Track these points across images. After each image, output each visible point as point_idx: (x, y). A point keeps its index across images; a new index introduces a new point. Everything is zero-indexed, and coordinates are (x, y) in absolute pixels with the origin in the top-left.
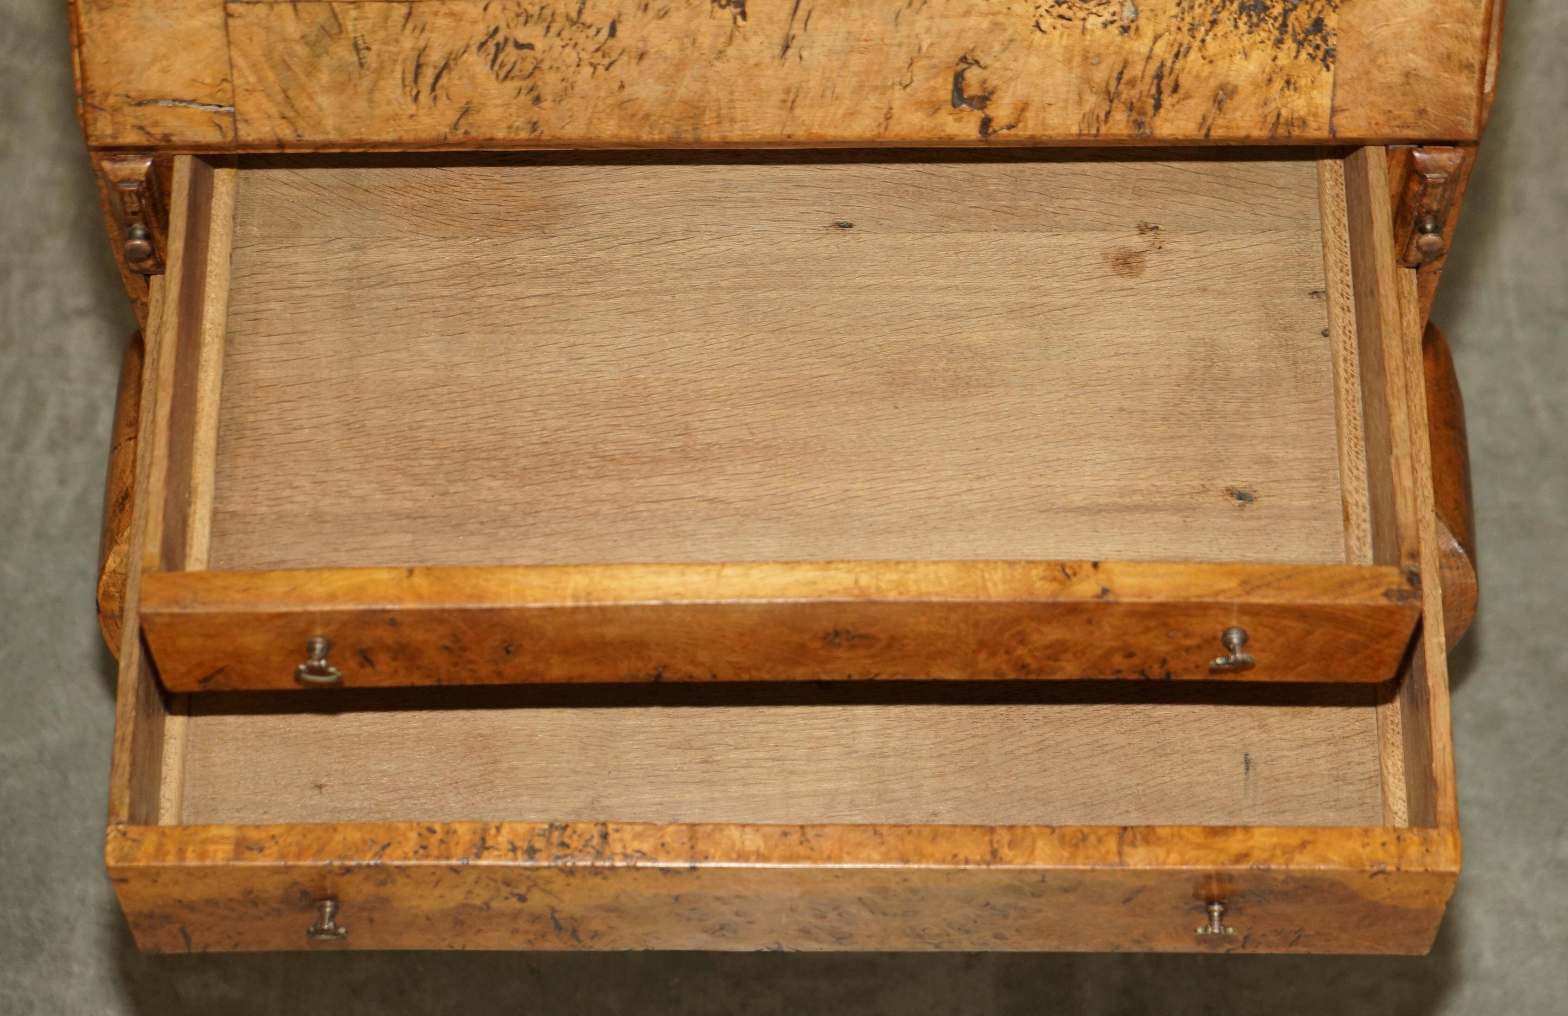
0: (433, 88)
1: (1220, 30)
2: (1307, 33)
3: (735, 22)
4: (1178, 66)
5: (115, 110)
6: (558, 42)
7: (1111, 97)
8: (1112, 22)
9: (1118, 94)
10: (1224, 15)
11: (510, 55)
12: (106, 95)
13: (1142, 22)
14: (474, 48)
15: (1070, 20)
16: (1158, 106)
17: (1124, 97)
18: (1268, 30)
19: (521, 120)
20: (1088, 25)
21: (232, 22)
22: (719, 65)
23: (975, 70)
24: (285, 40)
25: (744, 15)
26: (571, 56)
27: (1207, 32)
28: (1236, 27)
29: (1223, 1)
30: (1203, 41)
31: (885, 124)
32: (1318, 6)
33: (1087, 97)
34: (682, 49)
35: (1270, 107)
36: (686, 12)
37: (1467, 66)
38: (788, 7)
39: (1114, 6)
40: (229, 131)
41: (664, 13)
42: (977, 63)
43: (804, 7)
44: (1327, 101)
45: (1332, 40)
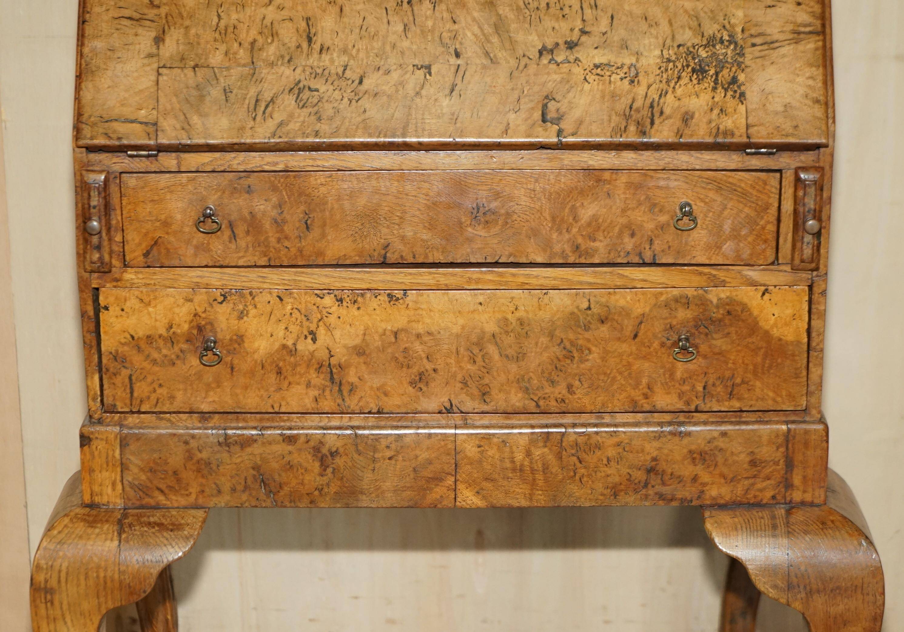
0: (264, 113)
1: (682, 82)
2: (730, 84)
3: (425, 77)
4: (662, 101)
5: (94, 124)
6: (331, 88)
7: (627, 118)
8: (626, 77)
9: (630, 116)
10: (684, 74)
11: (306, 94)
12: (90, 116)
13: (641, 78)
14: (287, 91)
15: (602, 76)
16: (652, 123)
17: (634, 118)
18: (708, 83)
19: (310, 129)
20: (613, 79)
21: (161, 78)
22: (418, 100)
23: (553, 102)
24: (188, 87)
25: (430, 74)
26: (337, 95)
27: (676, 83)
28: (691, 80)
29: (683, 66)
30: (674, 88)
31: (506, 132)
32: (734, 69)
33: (614, 117)
34: (397, 91)
35: (713, 124)
36: (399, 71)
37: (817, 101)
38: (453, 69)
39: (625, 69)
40: (153, 136)
41: (388, 72)
42: (554, 99)
43: (462, 69)
44: (744, 121)
45: (743, 88)
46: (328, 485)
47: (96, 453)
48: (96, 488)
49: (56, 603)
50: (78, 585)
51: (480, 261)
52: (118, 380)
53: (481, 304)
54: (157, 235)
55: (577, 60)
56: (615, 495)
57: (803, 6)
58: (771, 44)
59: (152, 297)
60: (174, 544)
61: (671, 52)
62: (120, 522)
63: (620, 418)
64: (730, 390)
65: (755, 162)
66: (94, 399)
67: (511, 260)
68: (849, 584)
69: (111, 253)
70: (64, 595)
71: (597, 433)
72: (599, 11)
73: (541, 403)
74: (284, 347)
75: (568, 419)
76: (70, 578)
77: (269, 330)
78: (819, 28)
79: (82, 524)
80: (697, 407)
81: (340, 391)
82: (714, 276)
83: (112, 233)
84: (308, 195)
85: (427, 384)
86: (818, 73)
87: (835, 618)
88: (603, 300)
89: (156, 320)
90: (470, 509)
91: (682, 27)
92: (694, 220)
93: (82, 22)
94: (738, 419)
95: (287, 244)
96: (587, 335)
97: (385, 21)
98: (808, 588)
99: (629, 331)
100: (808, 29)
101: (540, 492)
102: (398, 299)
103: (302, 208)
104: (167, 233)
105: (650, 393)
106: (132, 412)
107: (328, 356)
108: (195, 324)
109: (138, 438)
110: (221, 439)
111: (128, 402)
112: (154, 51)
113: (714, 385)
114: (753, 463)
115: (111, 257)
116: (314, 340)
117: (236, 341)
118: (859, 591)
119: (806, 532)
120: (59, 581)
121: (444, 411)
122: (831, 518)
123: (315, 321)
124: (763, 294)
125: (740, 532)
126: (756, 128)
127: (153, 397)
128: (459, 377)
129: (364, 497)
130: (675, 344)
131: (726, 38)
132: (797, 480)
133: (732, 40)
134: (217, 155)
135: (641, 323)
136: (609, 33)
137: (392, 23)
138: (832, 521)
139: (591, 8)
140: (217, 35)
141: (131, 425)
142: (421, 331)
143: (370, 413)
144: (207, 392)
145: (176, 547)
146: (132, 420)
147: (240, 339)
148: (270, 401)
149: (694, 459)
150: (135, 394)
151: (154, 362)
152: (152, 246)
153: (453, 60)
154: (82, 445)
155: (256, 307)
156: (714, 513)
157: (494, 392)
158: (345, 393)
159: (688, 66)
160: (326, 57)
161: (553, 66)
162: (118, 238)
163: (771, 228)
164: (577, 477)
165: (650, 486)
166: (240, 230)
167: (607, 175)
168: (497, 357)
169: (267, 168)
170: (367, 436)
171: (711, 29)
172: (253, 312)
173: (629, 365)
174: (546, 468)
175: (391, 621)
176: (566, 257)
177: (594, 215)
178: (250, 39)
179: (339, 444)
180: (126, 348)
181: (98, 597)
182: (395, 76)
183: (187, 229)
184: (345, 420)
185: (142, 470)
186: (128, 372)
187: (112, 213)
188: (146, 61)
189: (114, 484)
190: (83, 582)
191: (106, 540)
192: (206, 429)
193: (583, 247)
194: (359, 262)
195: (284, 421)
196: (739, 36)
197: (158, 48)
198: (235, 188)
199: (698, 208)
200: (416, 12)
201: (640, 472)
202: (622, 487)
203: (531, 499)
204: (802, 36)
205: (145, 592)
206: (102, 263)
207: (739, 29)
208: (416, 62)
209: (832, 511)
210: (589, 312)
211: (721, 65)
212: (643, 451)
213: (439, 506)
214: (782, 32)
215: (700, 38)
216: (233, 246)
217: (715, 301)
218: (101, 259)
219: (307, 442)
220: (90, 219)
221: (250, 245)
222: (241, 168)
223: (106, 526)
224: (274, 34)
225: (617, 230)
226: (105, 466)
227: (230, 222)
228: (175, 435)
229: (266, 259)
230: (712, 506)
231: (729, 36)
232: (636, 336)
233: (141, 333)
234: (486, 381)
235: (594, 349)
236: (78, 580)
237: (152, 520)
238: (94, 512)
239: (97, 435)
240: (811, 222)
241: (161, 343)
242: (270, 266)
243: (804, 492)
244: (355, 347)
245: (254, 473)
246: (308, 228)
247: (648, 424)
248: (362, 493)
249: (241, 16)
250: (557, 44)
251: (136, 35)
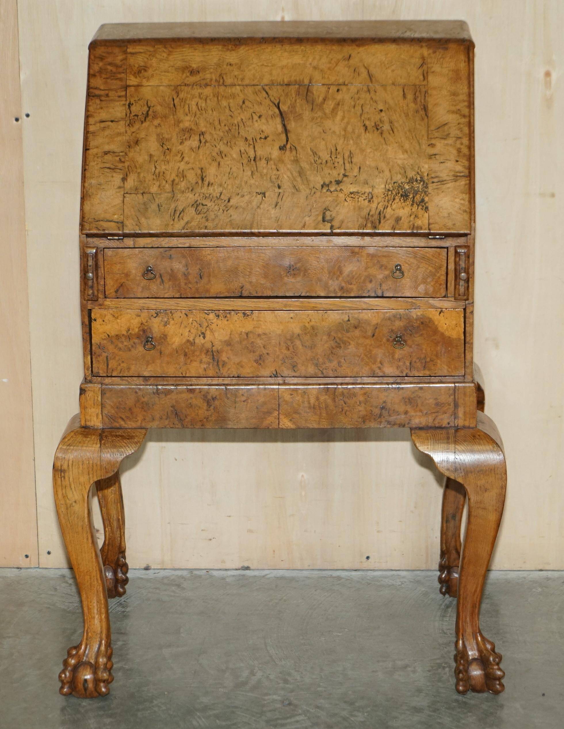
0: (179, 217)
1: (396, 201)
2: (420, 202)
3: (262, 198)
4: (385, 211)
5: (91, 223)
6: (213, 204)
7: (367, 220)
8: (366, 199)
9: (368, 219)
10: (397, 197)
11: (201, 207)
12: (88, 219)
13: (374, 199)
14: (190, 206)
15: (354, 198)
16: (380, 222)
17: (370, 219)
18: (409, 202)
19: (202, 225)
20: (359, 200)
21: (125, 199)
22: (258, 210)
23: (328, 212)
24: (139, 204)
25: (265, 197)
26: (216, 208)
27: (392, 202)
28: (400, 200)
29: (396, 193)
30: (391, 204)
31: (304, 227)
32: (422, 195)
33: (360, 219)
34: (248, 206)
35: (411, 223)
36: (249, 196)
37: (465, 211)
38: (277, 195)
39: (366, 195)
40: (121, 229)
41: (243, 196)
42: (329, 210)
43: (281, 195)
44: (427, 221)
45: (427, 204)
46: (211, 416)
47: (88, 398)
48: (88, 417)
49: (67, 478)
50: (79, 468)
51: (291, 295)
52: (100, 359)
53: (292, 318)
54: (123, 281)
55: (341, 190)
56: (364, 422)
57: (459, 163)
58: (442, 182)
59: (119, 314)
60: (129, 446)
61: (390, 186)
62: (100, 435)
63: (366, 380)
64: (424, 365)
65: (434, 243)
66: (88, 370)
67: (308, 294)
68: (487, 469)
69: (98, 290)
70: (71, 473)
71: (354, 388)
72: (353, 165)
73: (324, 371)
74: (188, 341)
75: (339, 380)
76: (74, 464)
77: (181, 332)
78: (467, 174)
79: (80, 436)
80: (406, 374)
81: (218, 365)
82: (414, 303)
83: (99, 280)
84: (201, 260)
85: (264, 361)
86: (466, 197)
87: (480, 487)
88: (356, 316)
89: (121, 327)
90: (287, 429)
91: (397, 173)
92: (403, 273)
93: (84, 170)
94: (429, 381)
95: (190, 286)
96: (348, 335)
97: (242, 170)
98: (466, 470)
99: (370, 333)
100: (462, 174)
101: (324, 420)
102: (248, 315)
103: (198, 267)
104: (127, 280)
105: (381, 366)
106: (108, 376)
107: (211, 346)
108: (141, 328)
109: (111, 390)
110: (155, 391)
111: (105, 371)
112: (122, 185)
113: (415, 362)
114: (437, 404)
115: (98, 293)
116: (204, 337)
117: (163, 338)
118: (493, 472)
119: (465, 441)
120: (68, 466)
121: (273, 376)
122: (478, 434)
123: (205, 327)
124: (440, 313)
125: (430, 441)
126: (433, 225)
127: (119, 368)
128: (281, 357)
129: (230, 423)
130: (394, 340)
131: (419, 178)
132: (461, 414)
133: (422, 180)
134: (154, 239)
135: (376, 328)
136: (358, 176)
137: (245, 171)
138: (479, 435)
139: (349, 163)
140: (155, 177)
141: (107, 383)
142: (260, 333)
143: (233, 377)
144: (147, 365)
145: (131, 448)
146: (107, 380)
147: (165, 337)
148: (181, 370)
149: (406, 402)
150: (110, 367)
151: (120, 349)
152: (119, 287)
153: (277, 190)
154: (81, 394)
155: (173, 320)
156: (416, 431)
157: (299, 366)
158: (220, 366)
159: (399, 193)
160: (211, 188)
161: (328, 193)
162: (102, 283)
163: (444, 278)
164: (344, 412)
165: (382, 417)
166: (166, 278)
167: (357, 250)
168: (300, 347)
169: (180, 246)
170: (232, 389)
171: (411, 174)
172: (172, 322)
173: (371, 351)
174: (327, 407)
175: (250, 531)
176: (336, 293)
177: (351, 271)
178: (172, 179)
179: (217, 393)
180: (105, 342)
181: (89, 474)
182: (247, 198)
183: (138, 278)
184: (220, 381)
185: (112, 407)
186: (106, 354)
187: (99, 269)
188: (118, 190)
189: (97, 415)
190: (81, 466)
191: (93, 444)
192: (147, 385)
193: (345, 288)
194: (228, 295)
195: (188, 381)
196: (426, 178)
197: (124, 184)
198: (163, 256)
199: (405, 268)
200: (258, 165)
201: (377, 410)
202: (368, 417)
203: (319, 424)
204: (458, 178)
205: (114, 471)
206: (93, 295)
207: (426, 174)
208: (258, 191)
209: (479, 431)
210: (349, 323)
211: (416, 193)
212: (378, 398)
213: (270, 428)
214: (448, 175)
215: (405, 179)
216: (162, 287)
217: (415, 316)
218: (93, 293)
219: (200, 392)
220: (88, 272)
221: (171, 286)
222: (167, 246)
223: (93, 437)
224: (184, 176)
225: (363, 278)
226: (93, 405)
227: (160, 274)
228: (130, 388)
229: (179, 294)
230: (416, 428)
231: (421, 178)
232: (373, 335)
233: (113, 334)
234: (295, 359)
235: (351, 342)
236: (79, 465)
237: (118, 434)
238: (87, 430)
239: (89, 388)
240: (463, 274)
241: (123, 339)
242: (181, 298)
243: (465, 420)
244: (225, 341)
245: (172, 409)
246: (201, 278)
247: (381, 383)
248: (230, 420)
249: (167, 167)
250: (331, 182)
251: (112, 177)
